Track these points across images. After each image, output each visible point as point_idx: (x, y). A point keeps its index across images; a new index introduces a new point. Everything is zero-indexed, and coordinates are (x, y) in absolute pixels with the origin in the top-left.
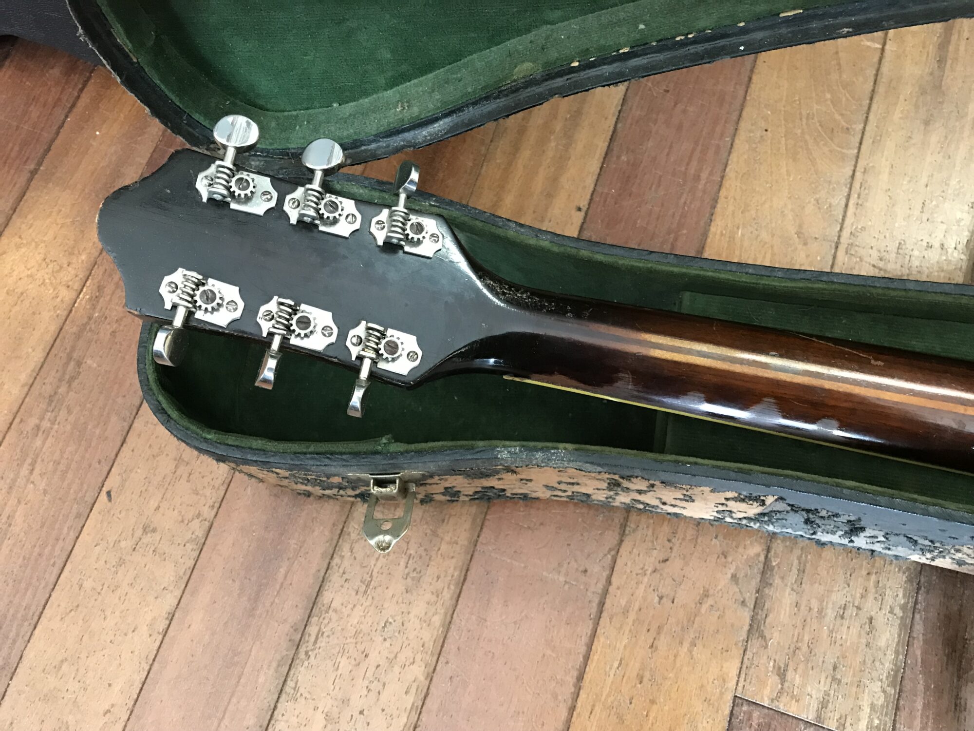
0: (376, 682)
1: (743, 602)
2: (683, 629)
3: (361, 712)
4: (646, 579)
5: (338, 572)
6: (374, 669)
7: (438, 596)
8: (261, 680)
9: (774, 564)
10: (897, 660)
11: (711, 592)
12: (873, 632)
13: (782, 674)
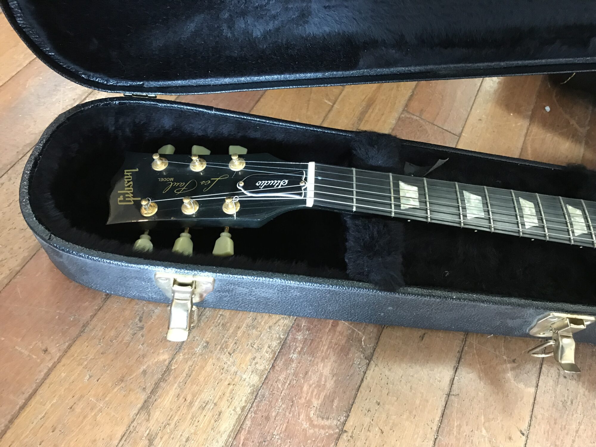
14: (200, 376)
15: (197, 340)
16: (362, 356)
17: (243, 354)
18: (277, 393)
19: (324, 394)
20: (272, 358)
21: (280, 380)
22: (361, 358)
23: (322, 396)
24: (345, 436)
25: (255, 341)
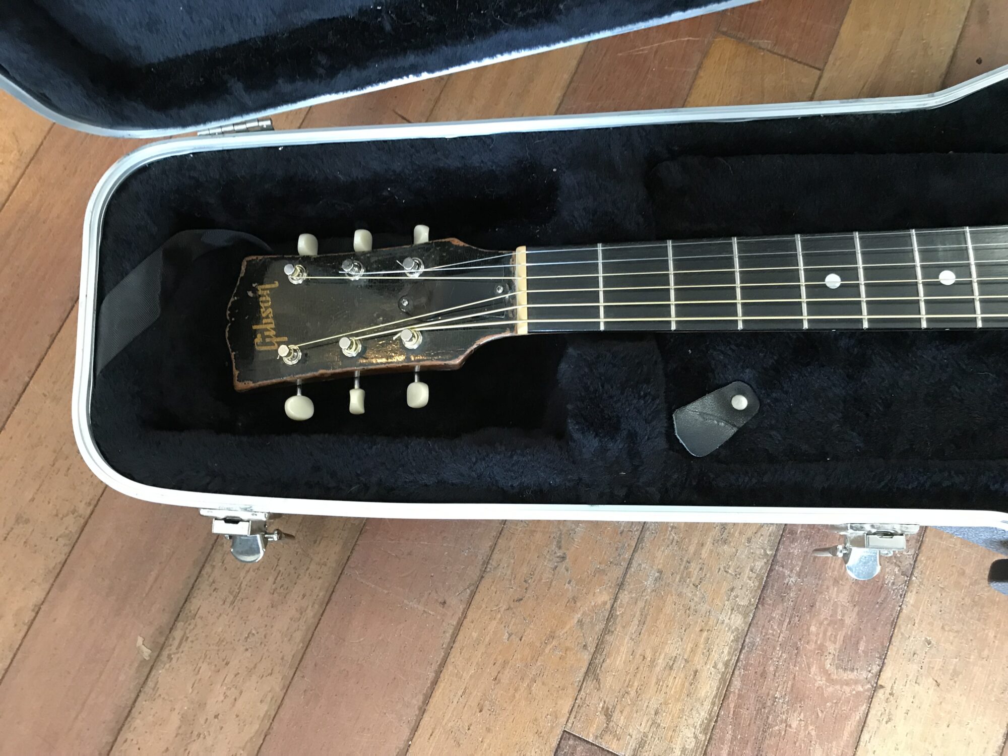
0: (233, 689)
1: (585, 646)
2: (526, 666)
3: (216, 717)
4: (499, 616)
5: (208, 580)
6: (233, 676)
7: (301, 614)
8: (122, 678)
9: (618, 613)
10: (711, 711)
11: (557, 634)
12: (696, 684)
13: (608, 714)
14: (658, 622)
15: (645, 568)
16: (896, 570)
17: (715, 584)
18: (772, 637)
19: (844, 634)
20: (758, 587)
21: (774, 618)
22: (895, 574)
23: (840, 637)
24: (880, 694)
25: (730, 564)
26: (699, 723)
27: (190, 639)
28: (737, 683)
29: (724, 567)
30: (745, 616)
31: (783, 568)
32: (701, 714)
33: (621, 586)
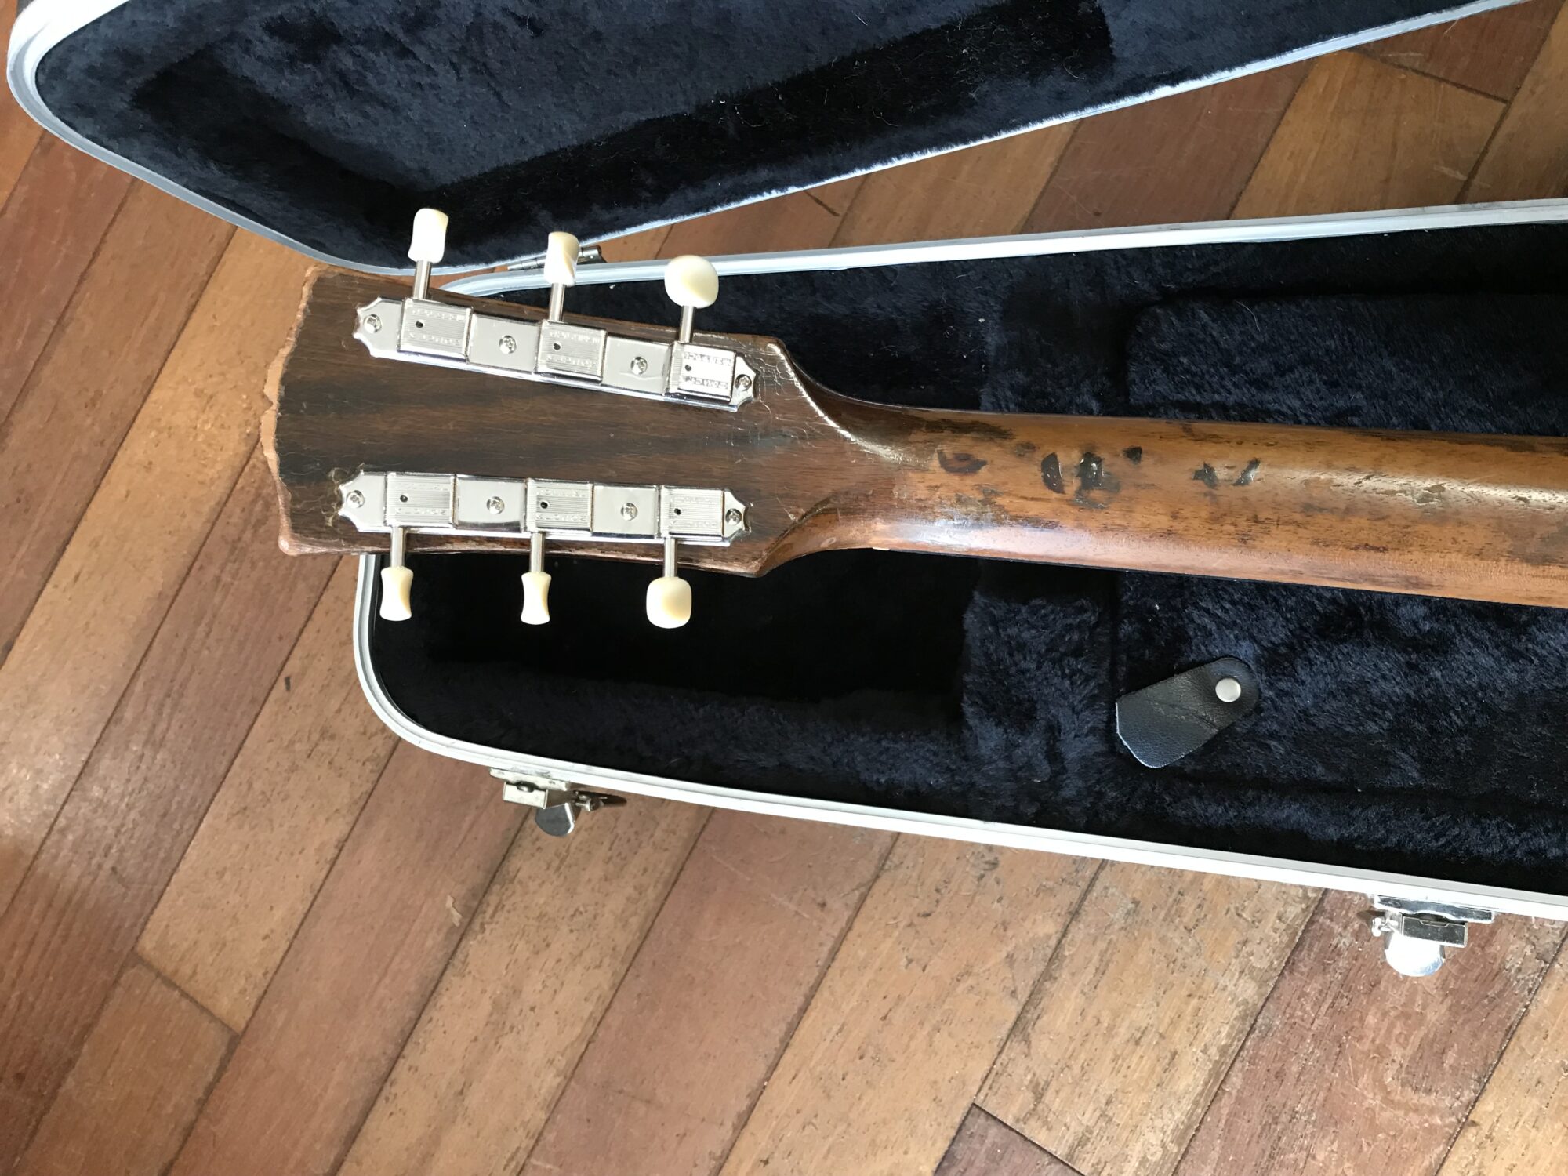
0: (553, 977)
1: (1014, 992)
2: (928, 1006)
3: (532, 1009)
4: (896, 933)
5: (531, 836)
6: (554, 962)
7: (640, 894)
9: (1067, 953)
10: (1192, 1114)
11: (975, 970)
12: (1173, 1071)
13: (1038, 1092)
26: (1171, 1127)
27: (506, 908)
28: (1236, 1080)
29: (1237, 908)
30: (1262, 983)
31: (1332, 920)
32: (1176, 1116)
33: (1075, 914)
